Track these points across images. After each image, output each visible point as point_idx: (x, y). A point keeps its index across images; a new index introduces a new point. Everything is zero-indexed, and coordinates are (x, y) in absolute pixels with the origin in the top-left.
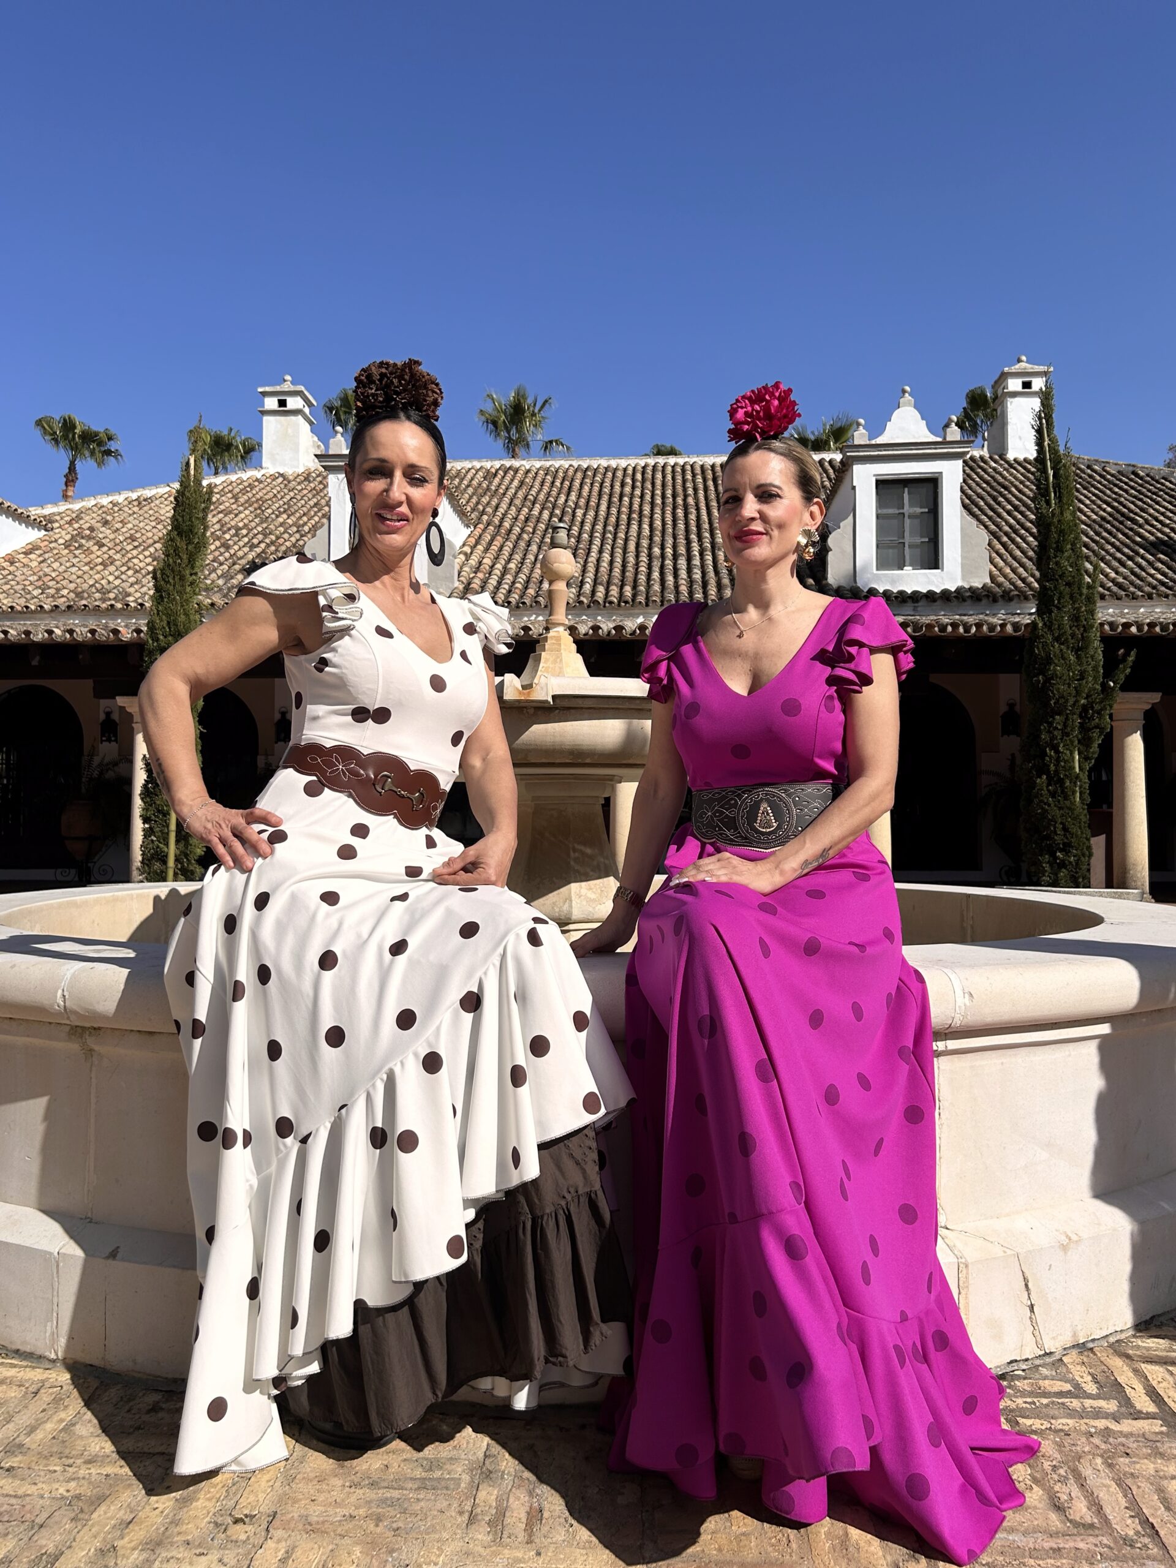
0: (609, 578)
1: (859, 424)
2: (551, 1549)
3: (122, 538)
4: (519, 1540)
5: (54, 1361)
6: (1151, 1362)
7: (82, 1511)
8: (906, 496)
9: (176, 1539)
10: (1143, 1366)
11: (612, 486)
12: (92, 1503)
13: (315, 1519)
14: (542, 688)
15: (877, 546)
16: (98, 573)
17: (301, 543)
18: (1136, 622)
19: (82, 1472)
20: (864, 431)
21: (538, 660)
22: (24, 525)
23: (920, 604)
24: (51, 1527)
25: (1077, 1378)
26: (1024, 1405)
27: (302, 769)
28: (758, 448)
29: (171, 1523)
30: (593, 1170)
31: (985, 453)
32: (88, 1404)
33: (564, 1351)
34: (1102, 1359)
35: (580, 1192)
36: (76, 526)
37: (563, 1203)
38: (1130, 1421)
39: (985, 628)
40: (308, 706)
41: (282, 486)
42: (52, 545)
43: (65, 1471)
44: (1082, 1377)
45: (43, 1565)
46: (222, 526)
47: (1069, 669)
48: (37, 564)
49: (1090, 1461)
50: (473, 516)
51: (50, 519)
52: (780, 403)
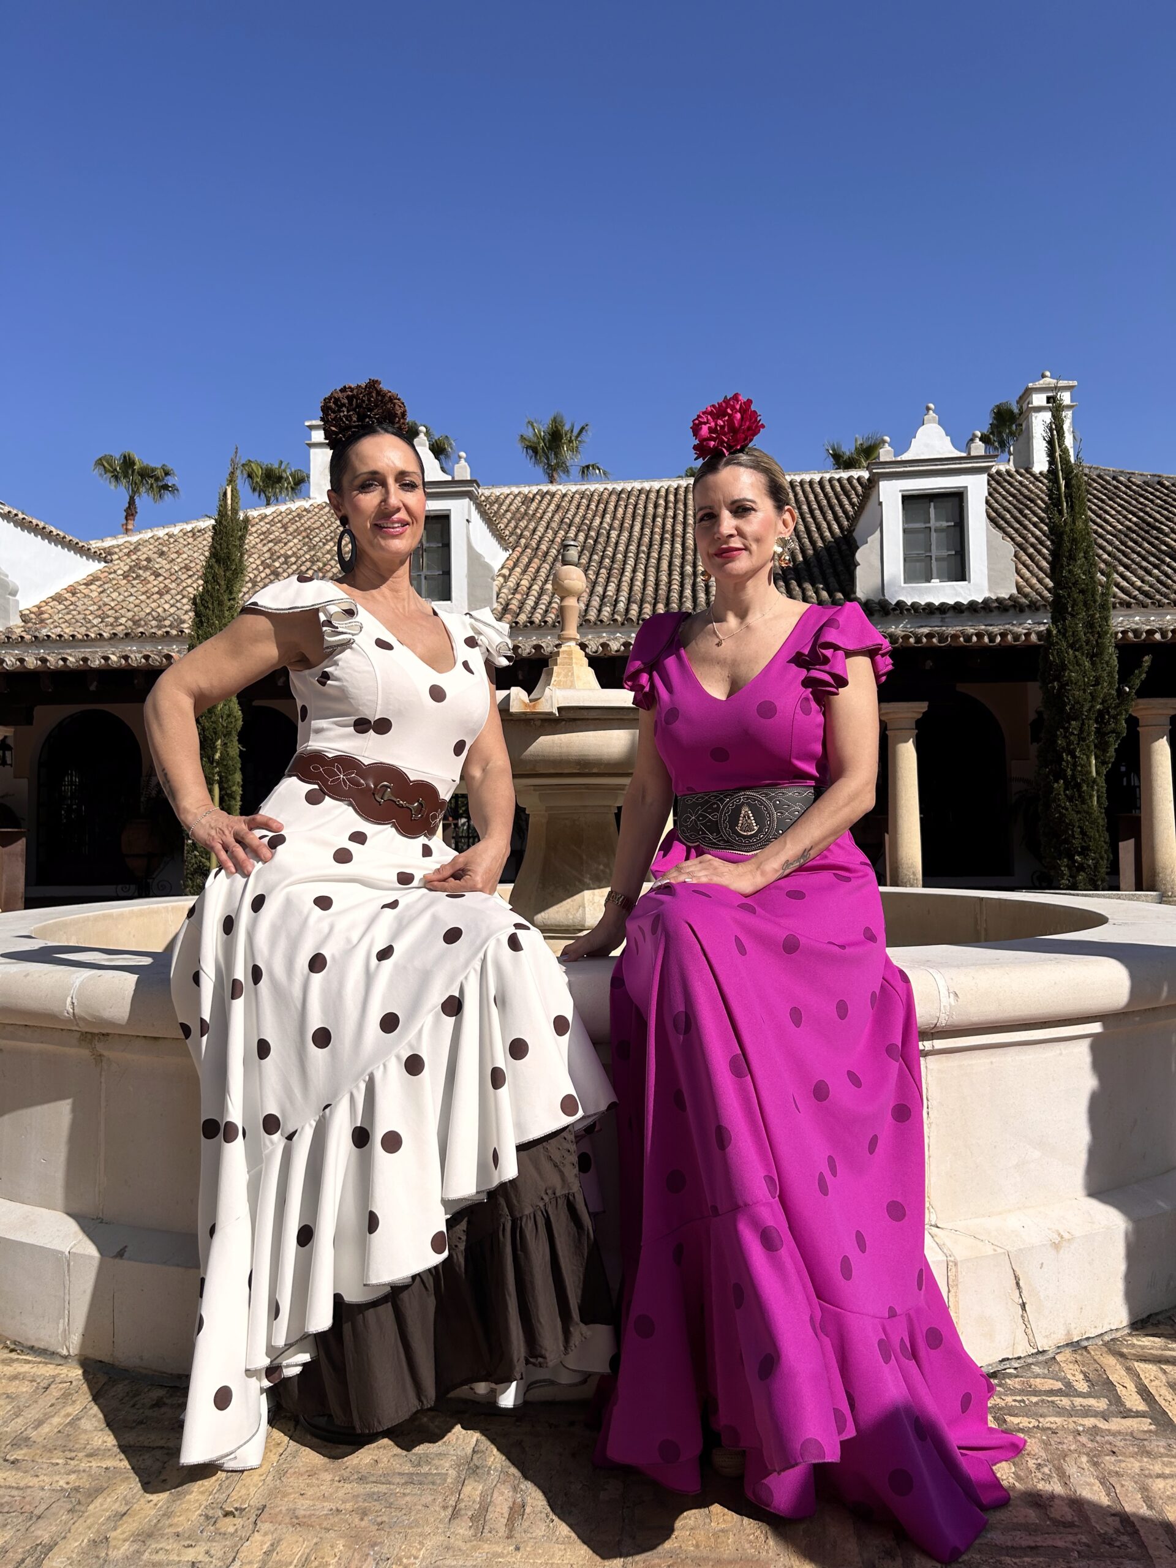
0: (642, 597)
1: (884, 442)
2: (531, 1544)
3: (177, 568)
4: (500, 1535)
5: (65, 1357)
6: (1145, 1361)
7: (79, 1503)
8: (932, 510)
9: (167, 1531)
10: (1136, 1364)
11: (645, 508)
12: (90, 1495)
13: (303, 1513)
14: (550, 701)
15: (905, 560)
16: (154, 601)
18: (1160, 629)
19: (83, 1465)
20: (890, 448)
22: (85, 557)
23: (947, 615)
24: (48, 1519)
25: (1069, 1376)
26: (1013, 1403)
27: (305, 778)
28: (728, 463)
29: (164, 1515)
30: (572, 1173)
31: (1011, 467)
32: (96, 1398)
33: (543, 1352)
34: (1096, 1357)
35: (558, 1194)
36: (134, 557)
37: (541, 1205)
38: (1119, 1419)
39: (1010, 637)
42: (111, 576)
43: (66, 1464)
44: (1074, 1375)
45: (37, 1555)
46: (272, 554)
47: (1085, 675)
48: (97, 594)
49: (1076, 1459)
50: (511, 539)
51: (109, 552)
52: (742, 416)
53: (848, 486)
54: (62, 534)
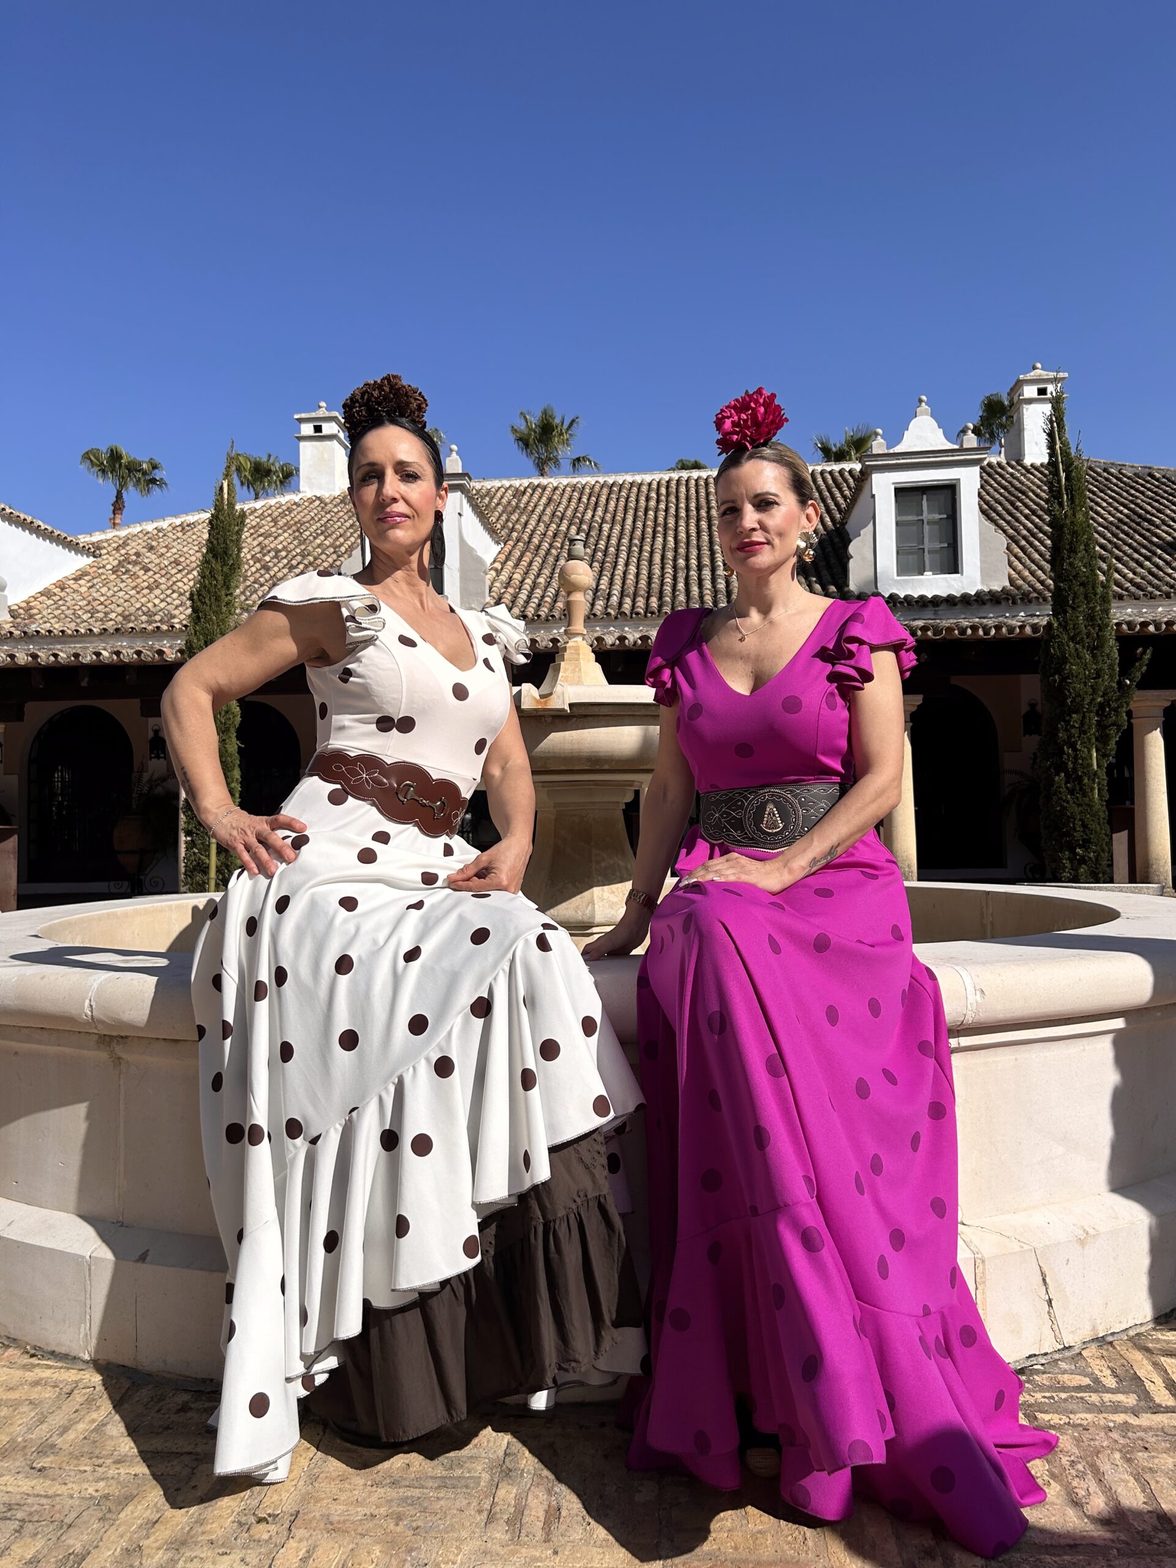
0: (635, 590)
1: (876, 434)
2: (568, 1548)
3: (166, 563)
4: (537, 1539)
5: (87, 1362)
6: (1171, 1356)
7: (110, 1511)
8: (925, 503)
9: (200, 1538)
10: (1162, 1359)
11: (637, 501)
12: (120, 1503)
13: (337, 1518)
14: (559, 697)
15: (898, 553)
16: (144, 596)
17: (338, 563)
18: (1154, 621)
19: (111, 1471)
20: (882, 441)
21: (557, 670)
22: (73, 552)
23: (940, 608)
24: (79, 1527)
25: (1097, 1372)
26: (1043, 1400)
27: (327, 778)
28: (751, 457)
29: (196, 1522)
30: (601, 1173)
31: (1002, 459)
32: (117, 1406)
33: (575, 1356)
34: (1122, 1353)
35: (589, 1196)
36: (123, 552)
37: (574, 1207)
38: (1149, 1415)
39: (1004, 630)
40: (334, 717)
41: (319, 509)
42: (100, 571)
43: (94, 1471)
44: (1101, 1371)
45: (70, 1565)
46: (262, 549)
47: (1085, 667)
48: (86, 589)
49: (1109, 1455)
50: (503, 533)
51: (98, 546)
52: (765, 410)
53: (840, 479)
54: (50, 529)
